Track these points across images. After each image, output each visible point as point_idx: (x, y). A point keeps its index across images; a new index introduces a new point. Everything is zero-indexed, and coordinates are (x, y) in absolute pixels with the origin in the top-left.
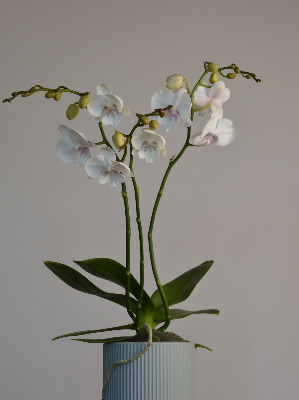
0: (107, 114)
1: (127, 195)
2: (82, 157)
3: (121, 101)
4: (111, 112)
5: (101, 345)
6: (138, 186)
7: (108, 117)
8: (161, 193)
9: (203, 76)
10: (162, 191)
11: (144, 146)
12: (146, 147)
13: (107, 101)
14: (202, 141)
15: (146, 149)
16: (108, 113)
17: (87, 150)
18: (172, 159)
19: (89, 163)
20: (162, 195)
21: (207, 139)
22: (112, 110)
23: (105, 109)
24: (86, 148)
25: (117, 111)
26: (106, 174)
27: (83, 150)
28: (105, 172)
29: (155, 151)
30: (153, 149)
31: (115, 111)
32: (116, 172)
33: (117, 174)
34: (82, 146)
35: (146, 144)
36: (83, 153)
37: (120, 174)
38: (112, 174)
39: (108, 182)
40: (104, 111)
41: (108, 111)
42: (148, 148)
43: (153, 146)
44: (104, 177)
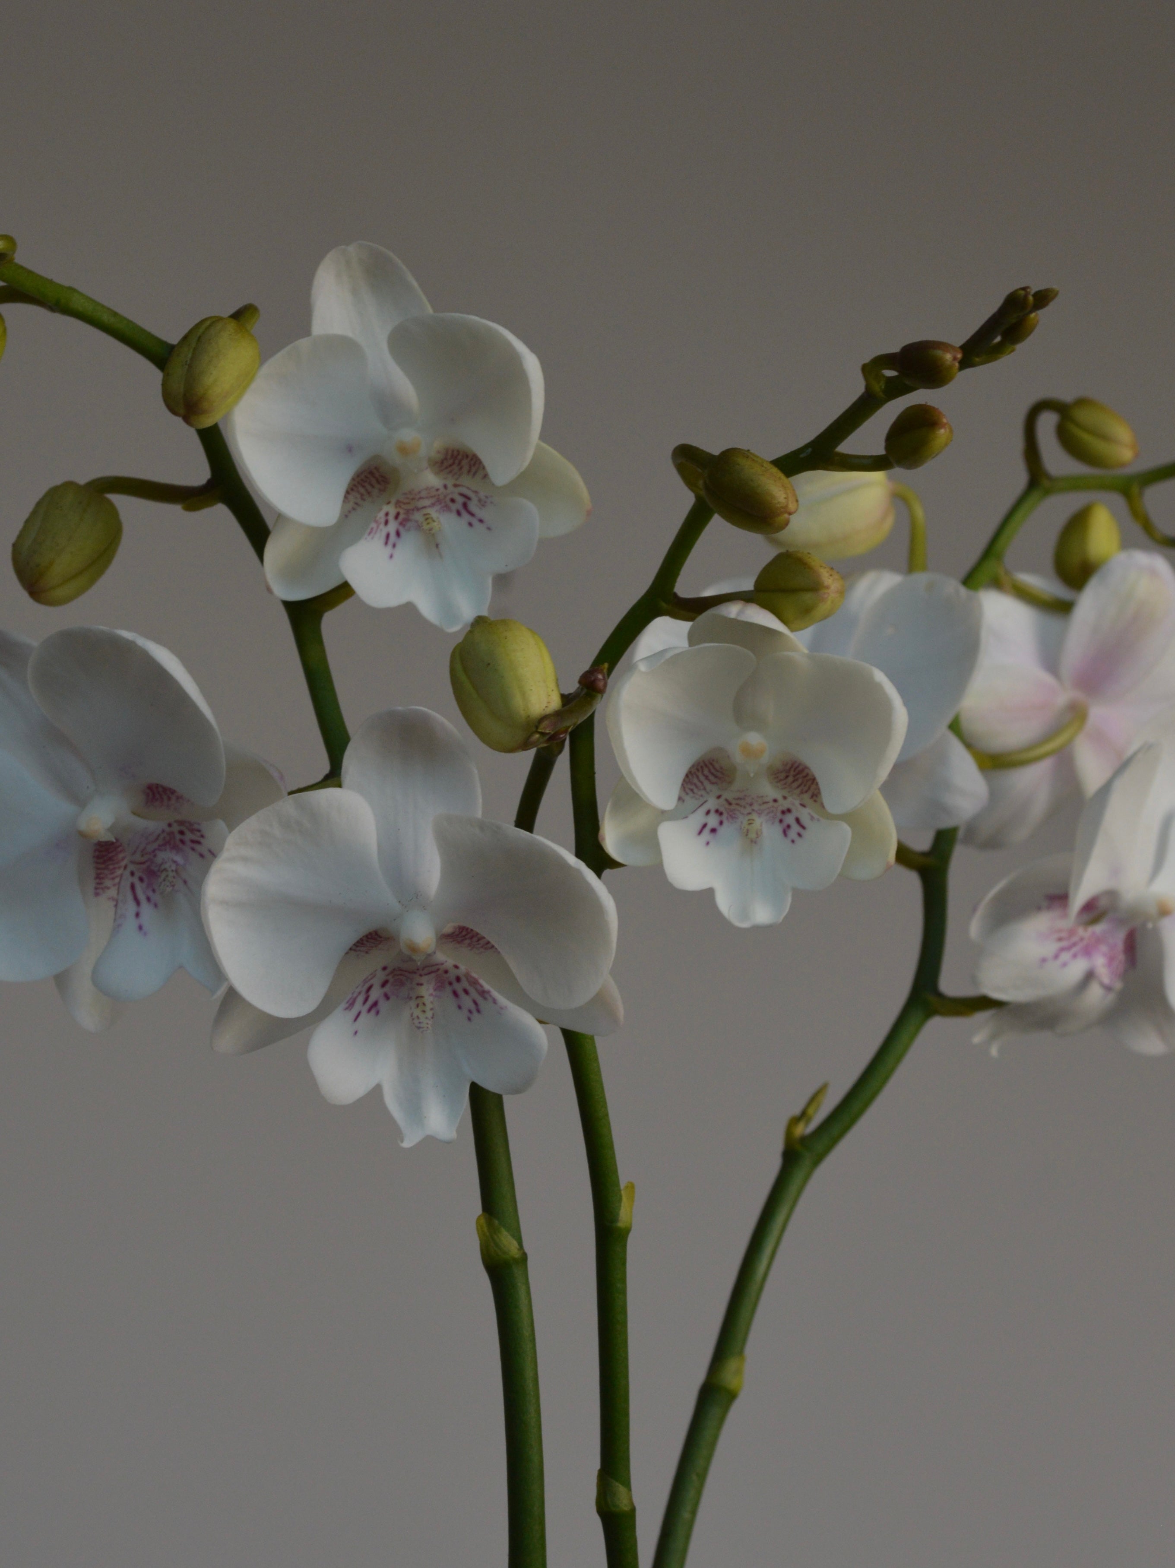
0: (384, 530)
1: (520, 1243)
2: (131, 923)
3: (532, 365)
4: (418, 516)
7: (389, 549)
8: (729, 1377)
9: (1018, 516)
10: (732, 1365)
11: (690, 802)
12: (712, 803)
14: (1056, 957)
15: (713, 821)
16: (393, 526)
17: (179, 859)
18: (803, 1116)
19: (241, 870)
20: (732, 1396)
21: (1087, 952)
22: (427, 502)
23: (362, 490)
24: (182, 833)
25: (465, 505)
26: (373, 1012)
27: (144, 866)
28: (365, 981)
29: (793, 841)
30: (777, 820)
31: (451, 504)
32: (458, 987)
33: (472, 1007)
34: (141, 823)
35: (706, 783)
36: (139, 888)
37: (502, 1008)
38: (429, 1006)
39: (377, 1092)
40: (354, 509)
41: (389, 503)
42: (725, 823)
43: (775, 801)
44: (356, 1032)
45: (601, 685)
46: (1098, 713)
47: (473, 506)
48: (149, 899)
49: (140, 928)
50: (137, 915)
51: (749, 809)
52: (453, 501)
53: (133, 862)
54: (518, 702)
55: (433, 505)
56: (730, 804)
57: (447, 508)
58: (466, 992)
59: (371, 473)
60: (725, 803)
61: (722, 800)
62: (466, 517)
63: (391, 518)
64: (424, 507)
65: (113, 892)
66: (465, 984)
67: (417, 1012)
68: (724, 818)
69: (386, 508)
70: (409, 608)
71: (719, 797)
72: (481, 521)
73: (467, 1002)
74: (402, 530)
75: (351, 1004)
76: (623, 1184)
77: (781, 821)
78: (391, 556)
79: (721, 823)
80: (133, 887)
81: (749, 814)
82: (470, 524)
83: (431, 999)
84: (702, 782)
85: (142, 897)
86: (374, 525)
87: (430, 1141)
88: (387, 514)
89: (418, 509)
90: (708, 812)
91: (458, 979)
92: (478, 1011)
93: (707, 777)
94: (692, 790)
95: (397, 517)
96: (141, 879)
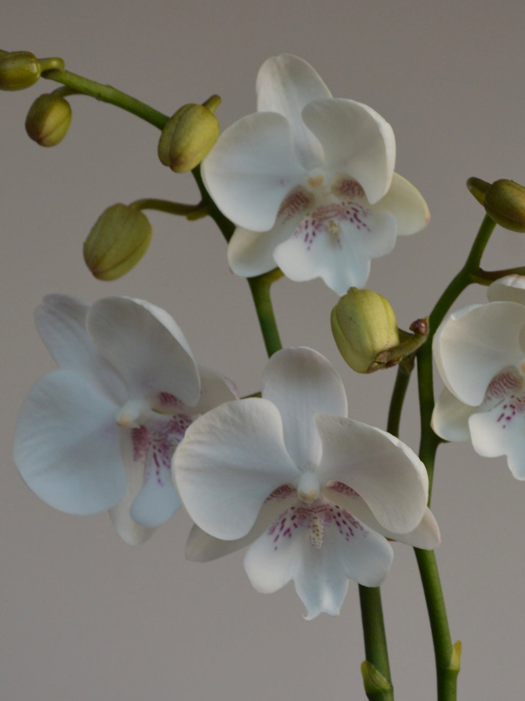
0: (304, 232)
1: (389, 681)
2: (153, 478)
4: (326, 223)
6: (455, 630)
7: (307, 244)
11: (495, 400)
12: (508, 401)
13: (305, 157)
15: (508, 412)
16: (311, 229)
22: (332, 214)
23: (292, 206)
24: (182, 422)
26: (287, 535)
27: (161, 443)
28: (281, 516)
31: (347, 215)
32: (340, 520)
33: (349, 532)
34: (158, 416)
35: (505, 388)
36: (159, 456)
37: (366, 533)
38: (321, 531)
39: (291, 585)
40: (288, 218)
41: (308, 214)
42: (516, 412)
44: (276, 548)
45: (423, 330)
47: (360, 216)
48: (164, 463)
49: (159, 481)
50: (158, 473)
52: (348, 212)
53: (155, 440)
54: (368, 342)
55: (336, 215)
56: (520, 401)
57: (345, 217)
58: (344, 522)
59: (297, 196)
60: (517, 401)
61: (515, 399)
62: (356, 222)
63: (309, 224)
64: (330, 217)
65: (143, 459)
66: (343, 517)
67: (313, 535)
68: (516, 410)
69: (306, 218)
70: (319, 281)
71: (513, 397)
72: (364, 225)
73: (345, 528)
74: (317, 232)
75: (272, 531)
76: (453, 642)
78: (309, 249)
79: (514, 413)
80: (155, 456)
82: (358, 227)
83: (323, 527)
84: (502, 387)
85: (160, 462)
86: (298, 229)
87: (324, 616)
88: (307, 222)
89: (326, 218)
90: (505, 407)
91: (339, 514)
92: (352, 534)
93: (505, 385)
94: (496, 393)
95: (313, 223)
96: (160, 451)
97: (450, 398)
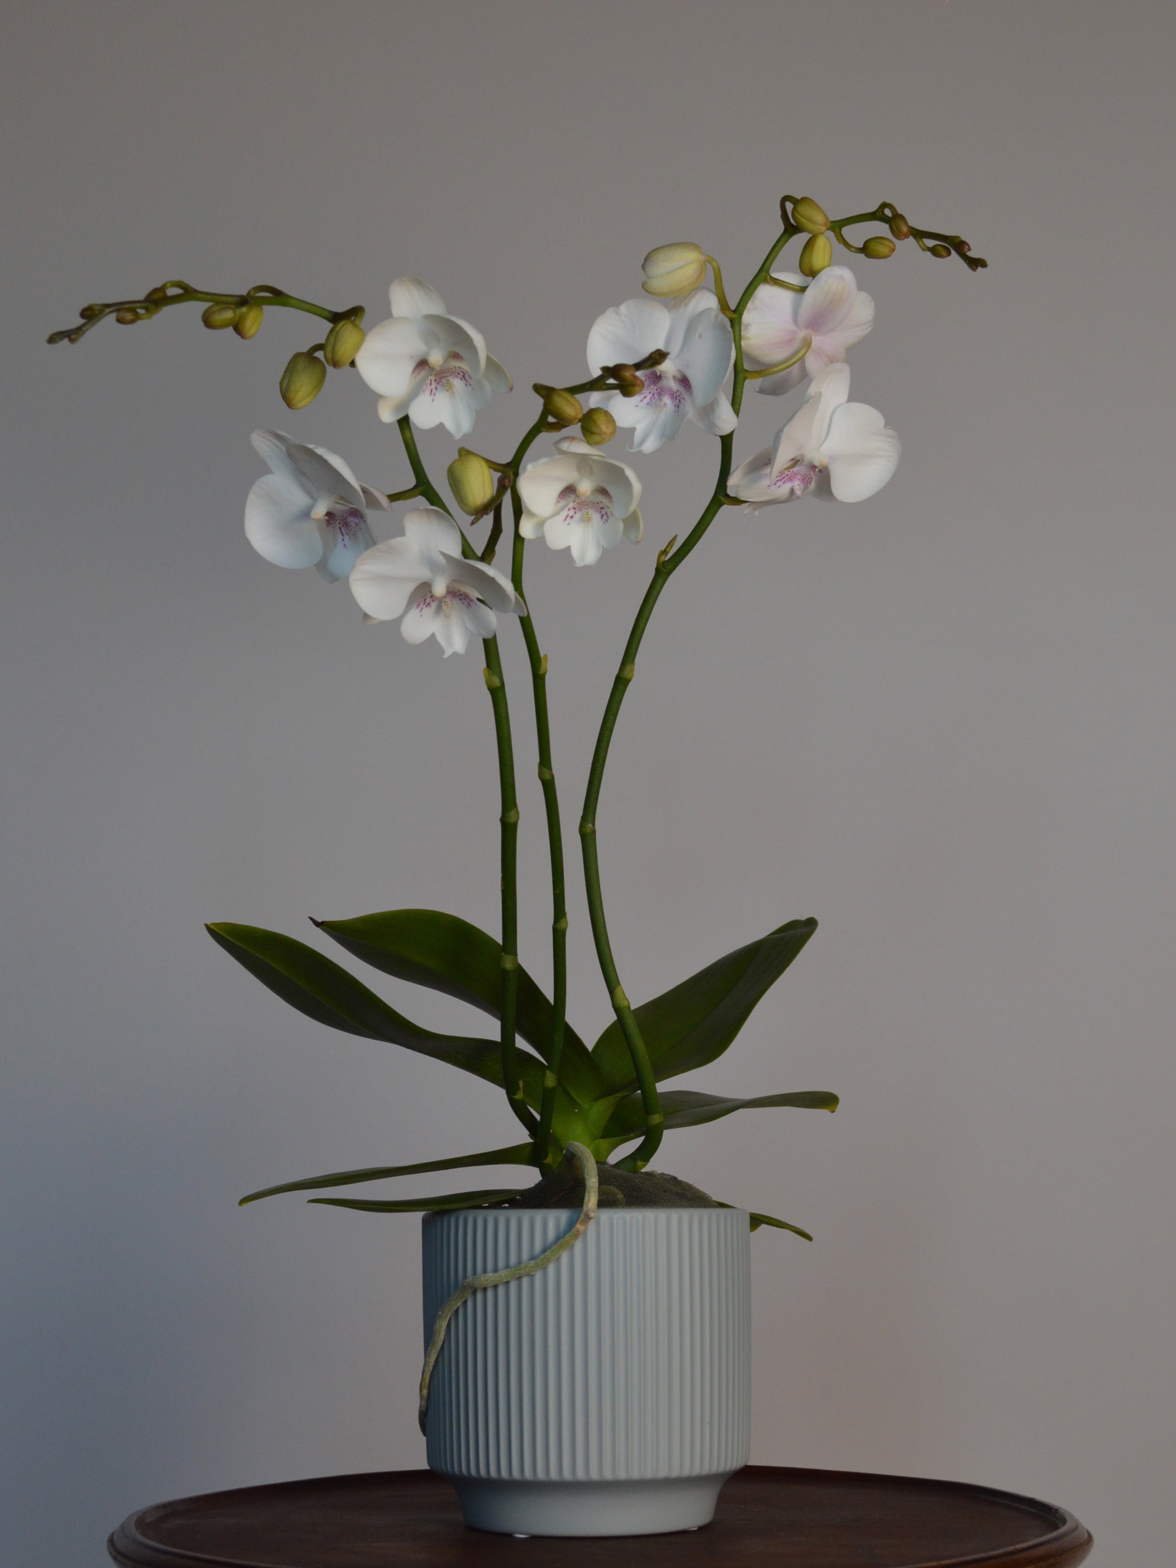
0: (430, 388)
1: (503, 683)
2: (340, 544)
3: (478, 339)
4: (444, 380)
5: (417, 1218)
6: (543, 647)
7: (432, 397)
8: (626, 674)
9: (777, 248)
10: (628, 668)
11: (564, 503)
12: (571, 505)
14: (775, 484)
15: (571, 513)
16: (434, 385)
17: (356, 521)
18: (664, 552)
20: (629, 680)
21: (790, 479)
22: (447, 374)
23: (420, 368)
24: (355, 512)
25: (464, 376)
26: (428, 607)
27: (344, 521)
28: (423, 597)
29: (604, 523)
30: (599, 512)
31: (458, 375)
32: (462, 597)
33: (468, 604)
34: (340, 507)
35: (570, 496)
36: (343, 529)
37: (479, 606)
38: (450, 605)
39: (433, 636)
40: (419, 379)
41: (431, 375)
42: (578, 513)
43: (598, 503)
44: (421, 616)
45: (507, 484)
46: (817, 340)
47: (466, 377)
48: (347, 534)
49: (345, 545)
50: (343, 540)
51: (587, 507)
52: (459, 374)
53: (340, 520)
54: (470, 496)
55: (451, 375)
57: (457, 377)
58: (464, 599)
59: (423, 363)
60: (577, 504)
61: (575, 504)
62: (464, 382)
63: (433, 382)
64: (447, 377)
66: (464, 596)
67: (445, 608)
68: (577, 510)
69: (430, 378)
70: (441, 427)
71: (574, 502)
72: (470, 385)
73: (465, 602)
74: (438, 387)
75: (418, 605)
76: (542, 655)
77: (600, 512)
78: (433, 400)
79: (575, 513)
80: (340, 528)
81: (587, 509)
82: (466, 385)
83: (451, 602)
84: (568, 495)
85: (344, 533)
86: (425, 387)
87: (455, 654)
88: (431, 380)
89: (444, 377)
90: (569, 509)
91: (461, 595)
92: (470, 606)
93: (570, 494)
94: (563, 498)
95: (436, 381)
96: (343, 526)
97: (532, 514)
